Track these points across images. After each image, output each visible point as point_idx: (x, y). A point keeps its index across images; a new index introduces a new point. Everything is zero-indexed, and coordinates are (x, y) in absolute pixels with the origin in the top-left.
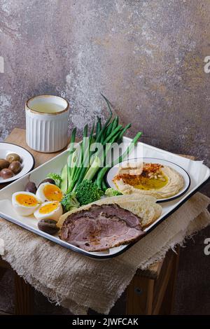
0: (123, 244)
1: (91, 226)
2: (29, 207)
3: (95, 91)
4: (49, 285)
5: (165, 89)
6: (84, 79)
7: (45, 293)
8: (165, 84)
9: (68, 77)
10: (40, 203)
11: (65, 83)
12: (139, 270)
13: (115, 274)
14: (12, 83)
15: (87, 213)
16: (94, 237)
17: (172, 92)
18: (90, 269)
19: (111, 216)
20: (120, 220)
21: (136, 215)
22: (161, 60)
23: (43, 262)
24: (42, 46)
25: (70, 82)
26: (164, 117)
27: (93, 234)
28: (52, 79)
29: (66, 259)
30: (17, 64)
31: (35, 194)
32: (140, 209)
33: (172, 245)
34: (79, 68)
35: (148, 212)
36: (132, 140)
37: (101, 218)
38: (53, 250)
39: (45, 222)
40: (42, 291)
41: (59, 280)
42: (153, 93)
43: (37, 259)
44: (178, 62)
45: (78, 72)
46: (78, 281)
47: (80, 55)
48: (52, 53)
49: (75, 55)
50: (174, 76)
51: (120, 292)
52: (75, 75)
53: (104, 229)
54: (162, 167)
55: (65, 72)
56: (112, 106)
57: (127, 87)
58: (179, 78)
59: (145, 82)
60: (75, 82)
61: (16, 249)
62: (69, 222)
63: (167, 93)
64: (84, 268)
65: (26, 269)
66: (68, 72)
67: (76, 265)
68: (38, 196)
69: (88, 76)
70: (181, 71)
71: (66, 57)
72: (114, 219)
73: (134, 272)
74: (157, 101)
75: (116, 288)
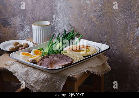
0: (63, 66)
1: (51, 61)
2: (27, 56)
3: (66, 21)
4: (31, 85)
5: (95, 19)
6: (61, 16)
7: (30, 89)
8: (95, 16)
9: (54, 16)
10: (32, 56)
11: (53, 18)
12: (69, 77)
13: (59, 79)
14: (30, 20)
15: (49, 57)
16: (51, 65)
17: (98, 20)
18: (49, 77)
19: (60, 58)
20: (63, 59)
21: (71, 58)
22: (93, 5)
23: (30, 75)
24: (43, 2)
25: (55, 18)
26: (96, 32)
27: (51, 64)
28: (47, 17)
29: (39, 74)
30: (32, 11)
31: (31, 53)
32: (73, 57)
33: (86, 70)
34: (59, 11)
35: (76, 58)
36: (78, 38)
37: (56, 58)
38: (34, 71)
39: (32, 60)
40: (29, 88)
41: (36, 82)
42: (91, 21)
43: (27, 74)
44: (100, 6)
45: (58, 13)
46: (44, 82)
47: (59, 5)
48: (47, 5)
49: (56, 6)
50: (99, 12)
51: (62, 87)
52: (57, 15)
53: (56, 62)
54: (89, 46)
55: (53, 14)
56: (73, 28)
57: (79, 19)
58: (101, 13)
59: (87, 16)
60: (57, 18)
61: (19, 70)
62: (41, 60)
63: (96, 20)
64: (46, 77)
65: (22, 78)
66: (54, 14)
67: (43, 76)
68: (32, 54)
69: (62, 14)
70: (102, 10)
71: (53, 7)
72: (61, 59)
73: (67, 78)
74: (93, 25)
75: (60, 86)
